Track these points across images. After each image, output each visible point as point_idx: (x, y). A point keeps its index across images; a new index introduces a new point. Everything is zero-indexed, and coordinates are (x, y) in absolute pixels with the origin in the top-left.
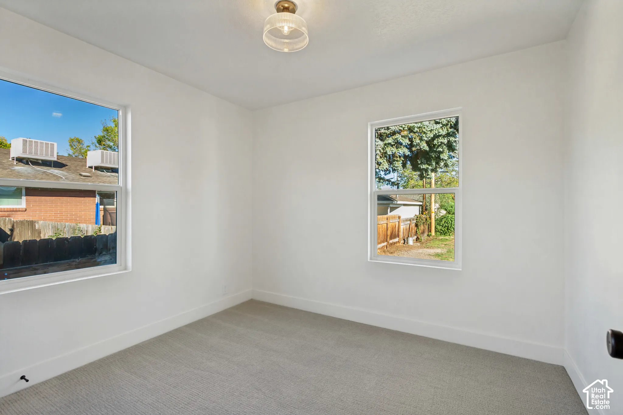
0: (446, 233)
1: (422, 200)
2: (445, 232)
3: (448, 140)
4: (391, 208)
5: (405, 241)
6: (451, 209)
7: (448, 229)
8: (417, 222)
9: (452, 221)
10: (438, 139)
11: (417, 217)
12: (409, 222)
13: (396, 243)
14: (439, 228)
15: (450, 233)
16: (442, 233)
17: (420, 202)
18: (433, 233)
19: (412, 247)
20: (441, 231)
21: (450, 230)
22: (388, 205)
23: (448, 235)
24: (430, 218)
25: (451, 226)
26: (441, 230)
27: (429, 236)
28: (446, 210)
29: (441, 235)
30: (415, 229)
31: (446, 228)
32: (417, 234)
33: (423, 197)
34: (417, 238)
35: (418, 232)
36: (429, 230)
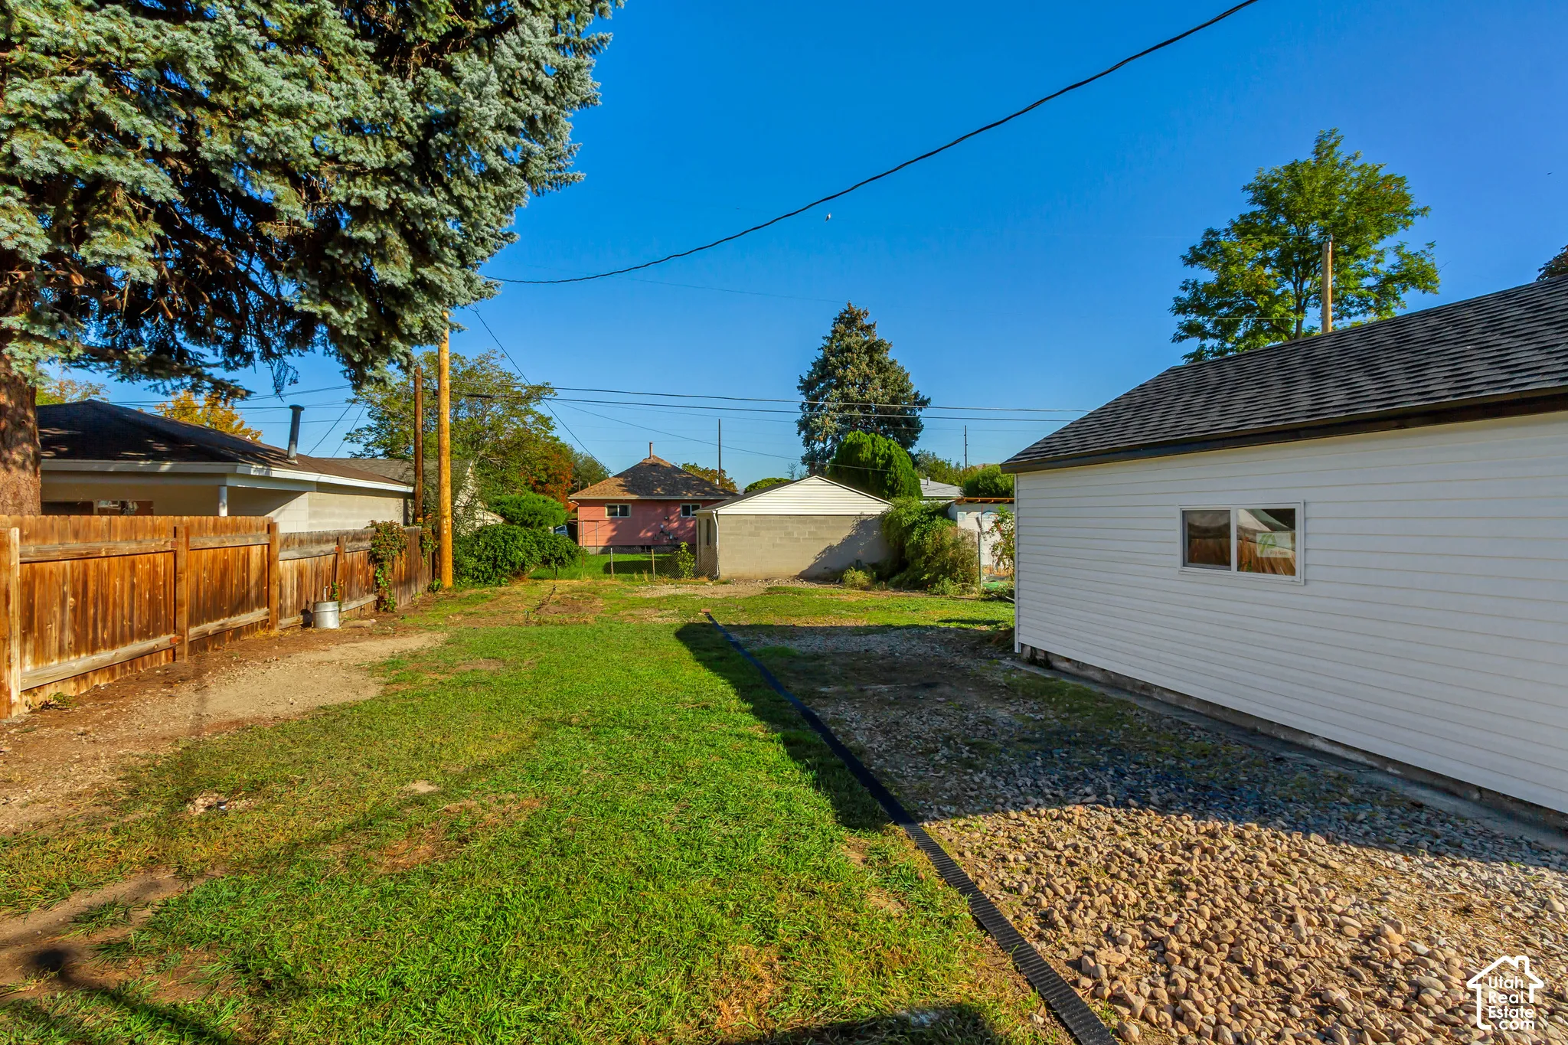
0: (489, 578)
1: (412, 479)
2: (486, 575)
3: (394, 196)
4: (232, 491)
5: (309, 619)
6: (517, 510)
7: (494, 567)
8: (373, 545)
9: (506, 542)
10: (351, 184)
11: (378, 531)
12: (333, 546)
13: (251, 628)
14: (470, 562)
15: (502, 576)
16: (478, 577)
17: (408, 484)
18: (448, 580)
19: (333, 637)
20: (476, 573)
21: (500, 567)
22: (216, 482)
23: (496, 581)
24: (437, 534)
25: (505, 556)
26: (475, 569)
27: (434, 591)
28: (503, 515)
29: (473, 583)
30: (368, 572)
31: (491, 562)
32: (378, 586)
33: (416, 469)
34: (380, 601)
35: (381, 580)
36: (436, 571)
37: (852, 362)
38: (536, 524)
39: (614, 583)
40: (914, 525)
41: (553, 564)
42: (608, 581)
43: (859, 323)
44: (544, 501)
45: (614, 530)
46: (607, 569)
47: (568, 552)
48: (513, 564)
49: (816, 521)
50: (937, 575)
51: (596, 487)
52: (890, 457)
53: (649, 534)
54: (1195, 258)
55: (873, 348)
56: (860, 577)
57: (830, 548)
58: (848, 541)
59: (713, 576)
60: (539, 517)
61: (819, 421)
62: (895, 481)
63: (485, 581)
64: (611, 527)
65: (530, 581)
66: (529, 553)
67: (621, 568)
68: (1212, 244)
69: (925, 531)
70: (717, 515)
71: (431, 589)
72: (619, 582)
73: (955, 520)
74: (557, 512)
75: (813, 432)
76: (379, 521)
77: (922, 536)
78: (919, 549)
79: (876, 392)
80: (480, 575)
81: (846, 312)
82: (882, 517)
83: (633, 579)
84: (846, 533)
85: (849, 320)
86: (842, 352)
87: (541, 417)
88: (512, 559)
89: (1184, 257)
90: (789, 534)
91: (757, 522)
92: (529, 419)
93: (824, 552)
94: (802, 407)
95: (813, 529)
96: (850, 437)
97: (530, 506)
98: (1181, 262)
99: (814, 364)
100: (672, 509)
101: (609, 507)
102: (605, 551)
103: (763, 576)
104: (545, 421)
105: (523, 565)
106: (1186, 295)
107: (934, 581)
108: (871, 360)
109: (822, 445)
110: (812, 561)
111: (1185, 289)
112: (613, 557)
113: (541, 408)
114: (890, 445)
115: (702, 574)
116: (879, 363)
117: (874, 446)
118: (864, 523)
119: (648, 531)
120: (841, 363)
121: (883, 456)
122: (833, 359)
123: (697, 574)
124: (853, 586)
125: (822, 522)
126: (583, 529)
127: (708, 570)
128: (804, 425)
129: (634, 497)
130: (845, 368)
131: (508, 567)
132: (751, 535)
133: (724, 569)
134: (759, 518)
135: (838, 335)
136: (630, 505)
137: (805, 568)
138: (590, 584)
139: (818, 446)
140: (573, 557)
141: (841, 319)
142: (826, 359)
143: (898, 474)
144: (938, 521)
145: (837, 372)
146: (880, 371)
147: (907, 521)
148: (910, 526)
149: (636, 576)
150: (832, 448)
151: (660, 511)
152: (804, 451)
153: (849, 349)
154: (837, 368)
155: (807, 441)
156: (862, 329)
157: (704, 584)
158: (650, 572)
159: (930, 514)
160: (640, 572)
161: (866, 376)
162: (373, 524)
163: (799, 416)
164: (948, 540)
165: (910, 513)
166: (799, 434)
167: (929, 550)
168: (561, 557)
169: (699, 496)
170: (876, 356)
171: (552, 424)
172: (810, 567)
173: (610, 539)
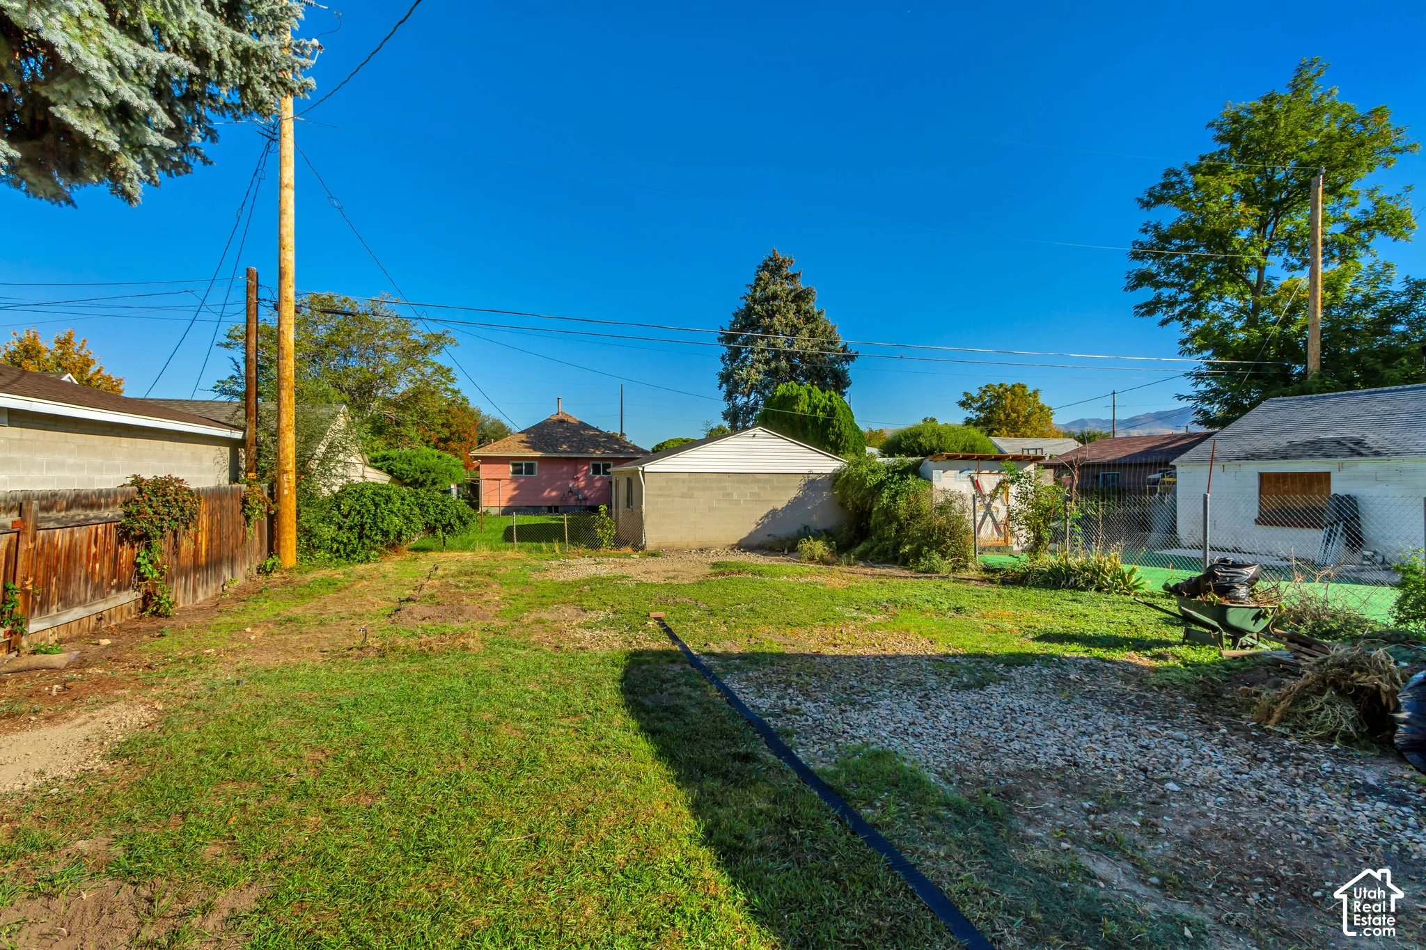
0: (354, 552)
2: (349, 548)
7: (360, 537)
8: (128, 515)
11: (139, 491)
12: (10, 518)
14: (327, 532)
15: (372, 548)
16: (338, 551)
17: (235, 429)
18: (290, 557)
20: (335, 546)
21: (368, 537)
23: (362, 556)
24: (275, 494)
25: (375, 524)
26: (333, 540)
27: (267, 573)
28: (390, 472)
29: (331, 560)
30: (117, 556)
31: (356, 530)
32: (142, 578)
33: (247, 407)
34: (147, 599)
35: (147, 569)
36: (273, 544)
37: (779, 310)
38: (429, 482)
39: (516, 554)
40: (881, 485)
41: (439, 533)
42: (509, 554)
43: (784, 272)
44: (439, 457)
45: (515, 489)
46: (508, 535)
47: (460, 518)
48: (386, 534)
49: (759, 481)
50: (920, 547)
51: (500, 443)
52: (833, 409)
53: (554, 494)
54: (1155, 199)
55: (800, 297)
56: (819, 548)
57: (773, 512)
58: (795, 504)
59: (638, 546)
60: (433, 475)
61: (744, 373)
62: (839, 436)
63: (348, 555)
64: (513, 486)
65: (409, 555)
66: (407, 518)
67: (527, 534)
68: (1171, 185)
69: (897, 493)
70: (643, 472)
71: (262, 570)
72: (523, 555)
73: (930, 480)
74: (454, 469)
75: (737, 385)
76: (148, 476)
77: (893, 498)
78: (889, 515)
79: (803, 343)
80: (342, 547)
81: (771, 259)
82: (835, 477)
83: (540, 550)
84: (793, 493)
85: (774, 267)
86: (767, 300)
87: (440, 367)
88: (385, 526)
89: (1140, 200)
90: (728, 495)
91: (690, 482)
92: (428, 370)
93: (766, 516)
94: (723, 358)
95: (756, 490)
96: (782, 389)
97: (424, 461)
98: (1138, 205)
99: (736, 315)
100: (580, 467)
101: (514, 465)
102: (507, 511)
103: (696, 545)
104: (445, 372)
105: (400, 534)
106: (1145, 238)
107: (917, 554)
108: (798, 312)
109: (745, 399)
110: (753, 527)
111: (1145, 231)
112: (517, 520)
113: (441, 359)
114: (831, 396)
115: (626, 543)
116: (807, 312)
117: (810, 397)
118: (812, 483)
119: (553, 490)
120: (767, 311)
121: (824, 408)
122: (758, 308)
123: (619, 542)
124: (811, 559)
125: (766, 481)
126: (484, 487)
127: (631, 539)
128: (726, 377)
129: (538, 454)
130: (771, 316)
131: (379, 538)
132: (683, 496)
133: (652, 536)
134: (693, 476)
135: (762, 282)
136: (537, 463)
137: (745, 535)
138: (486, 558)
139: (741, 400)
140: (465, 524)
141: (765, 267)
142: (749, 309)
143: (842, 428)
144: (912, 480)
145: (762, 320)
146: (807, 320)
147: (872, 480)
148: (875, 486)
149: (544, 545)
150: (756, 403)
151: (565, 469)
152: (724, 406)
153: (775, 297)
154: (763, 317)
155: (730, 396)
156: (787, 278)
157: (628, 556)
158: (562, 540)
159: (901, 473)
160: (549, 540)
161: (794, 326)
162: (137, 481)
163: (720, 367)
164: (925, 505)
165: (873, 472)
166: (720, 387)
167: (902, 514)
168: (450, 524)
169: (609, 454)
170: (804, 306)
171: (452, 375)
172: (751, 534)
173: (511, 499)
